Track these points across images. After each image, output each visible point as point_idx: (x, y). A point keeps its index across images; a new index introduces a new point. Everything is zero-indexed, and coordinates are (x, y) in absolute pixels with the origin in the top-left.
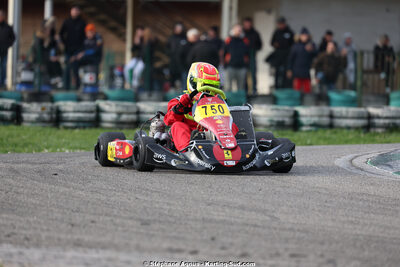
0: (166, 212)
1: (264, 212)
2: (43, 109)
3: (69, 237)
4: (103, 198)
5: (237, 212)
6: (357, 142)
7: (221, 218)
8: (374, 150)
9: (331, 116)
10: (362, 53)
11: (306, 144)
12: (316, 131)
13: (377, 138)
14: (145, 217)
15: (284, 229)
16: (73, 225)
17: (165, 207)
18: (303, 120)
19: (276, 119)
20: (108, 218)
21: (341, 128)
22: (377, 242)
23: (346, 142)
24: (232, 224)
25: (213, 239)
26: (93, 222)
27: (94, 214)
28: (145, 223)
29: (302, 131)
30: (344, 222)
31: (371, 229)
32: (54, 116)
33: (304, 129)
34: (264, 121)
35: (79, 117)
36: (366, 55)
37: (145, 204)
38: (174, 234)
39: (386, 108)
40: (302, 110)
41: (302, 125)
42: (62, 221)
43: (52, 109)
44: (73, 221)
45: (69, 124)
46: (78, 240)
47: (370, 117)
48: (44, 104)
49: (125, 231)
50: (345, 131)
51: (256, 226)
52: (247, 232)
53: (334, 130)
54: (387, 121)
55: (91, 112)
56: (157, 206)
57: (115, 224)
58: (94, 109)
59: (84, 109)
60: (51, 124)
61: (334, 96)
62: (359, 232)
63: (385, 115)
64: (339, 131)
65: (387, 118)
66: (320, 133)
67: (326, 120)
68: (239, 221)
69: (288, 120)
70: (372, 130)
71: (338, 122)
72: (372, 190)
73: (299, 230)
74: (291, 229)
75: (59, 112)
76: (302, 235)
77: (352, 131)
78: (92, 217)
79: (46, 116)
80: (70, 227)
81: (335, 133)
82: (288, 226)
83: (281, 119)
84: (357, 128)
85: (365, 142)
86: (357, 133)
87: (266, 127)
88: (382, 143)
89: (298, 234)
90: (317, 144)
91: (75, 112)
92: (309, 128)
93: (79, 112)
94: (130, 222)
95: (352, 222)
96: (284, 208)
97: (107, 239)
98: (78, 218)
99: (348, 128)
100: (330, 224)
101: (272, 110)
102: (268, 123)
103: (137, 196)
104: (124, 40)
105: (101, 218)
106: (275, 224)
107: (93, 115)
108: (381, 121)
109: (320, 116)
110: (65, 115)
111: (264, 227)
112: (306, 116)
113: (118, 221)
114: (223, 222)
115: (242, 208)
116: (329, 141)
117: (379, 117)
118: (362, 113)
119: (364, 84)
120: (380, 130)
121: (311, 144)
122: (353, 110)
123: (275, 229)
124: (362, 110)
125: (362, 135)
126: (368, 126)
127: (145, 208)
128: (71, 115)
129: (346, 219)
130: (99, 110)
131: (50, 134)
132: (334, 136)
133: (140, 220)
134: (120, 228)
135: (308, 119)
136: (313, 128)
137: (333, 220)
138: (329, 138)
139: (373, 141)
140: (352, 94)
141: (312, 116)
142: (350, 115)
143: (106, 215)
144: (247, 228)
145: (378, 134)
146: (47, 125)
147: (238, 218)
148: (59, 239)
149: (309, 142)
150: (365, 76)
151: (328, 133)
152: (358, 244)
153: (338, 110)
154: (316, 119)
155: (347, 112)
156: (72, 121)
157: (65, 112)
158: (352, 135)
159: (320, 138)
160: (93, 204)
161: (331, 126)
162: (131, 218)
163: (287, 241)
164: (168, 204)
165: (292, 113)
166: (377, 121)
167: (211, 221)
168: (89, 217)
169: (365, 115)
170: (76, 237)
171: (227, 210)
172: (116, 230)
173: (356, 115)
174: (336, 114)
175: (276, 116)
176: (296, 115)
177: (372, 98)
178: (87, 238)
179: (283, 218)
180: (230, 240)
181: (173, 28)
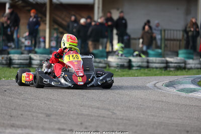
0: (59, 110)
1: (109, 110)
2: (3, 58)
3: (9, 122)
4: (28, 103)
5: (95, 110)
6: (161, 75)
7: (87, 113)
8: (167, 79)
9: (148, 62)
10: (165, 30)
11: (135, 76)
12: (140, 69)
13: (171, 73)
14: (48, 113)
15: (118, 119)
16: (11, 116)
17: (59, 107)
18: (134, 64)
19: (120, 63)
20: (30, 113)
21: (153, 68)
22: (164, 125)
23: (155, 75)
24: (92, 116)
25: (81, 124)
26: (22, 115)
27: (23, 111)
28: (48, 116)
29: (133, 70)
30: (149, 115)
31: (162, 119)
32: (8, 62)
33: (134, 68)
34: (114, 64)
35: (21, 62)
36: (166, 32)
37: (49, 106)
38: (62, 121)
39: (175, 58)
40: (133, 59)
41: (133, 66)
42: (6, 114)
43: (7, 58)
44: (12, 115)
45: (16, 66)
46: (13, 124)
47: (167, 62)
48: (3, 56)
49: (37, 120)
50: (155, 70)
51: (104, 117)
52: (99, 120)
53: (149, 69)
54: (176, 65)
55: (27, 60)
56: (55, 107)
57: (33, 116)
58: (28, 58)
59: (23, 58)
60: (7, 66)
61: (150, 52)
62: (156, 120)
63: (175, 61)
64: (151, 69)
65: (176, 63)
66: (142, 70)
67: (145, 64)
68: (96, 114)
69: (126, 64)
70: (168, 69)
71: (151, 65)
72: (164, 99)
73: (125, 119)
74: (122, 119)
75: (10, 59)
76: (127, 122)
77: (158, 69)
78: (22, 113)
79: (4, 62)
80: (10, 117)
81: (150, 70)
82: (120, 117)
83: (122, 64)
84: (161, 68)
85: (165, 75)
86: (161, 71)
87: (115, 67)
88: (173, 75)
89: (125, 121)
90: (141, 76)
91: (18, 60)
92: (136, 68)
93: (20, 59)
94: (41, 115)
95: (153, 115)
96: (119, 108)
97: (28, 123)
98: (14, 113)
99: (157, 68)
100: (142, 116)
101: (118, 59)
102: (116, 66)
103: (45, 102)
104: (45, 24)
105: (26, 113)
106: (114, 116)
107: (28, 61)
108: (173, 65)
109: (142, 62)
110: (14, 61)
111: (108, 118)
112: (135, 62)
113: (34, 114)
114: (88, 115)
115: (98, 108)
116: (146, 75)
117: (172, 63)
118: (164, 60)
119: (166, 46)
120: (172, 69)
121: (137, 76)
122: (158, 59)
123: (114, 118)
124: (163, 59)
125: (163, 72)
126: (166, 67)
127: (49, 108)
128: (17, 61)
129: (150, 114)
130: (31, 59)
131: (6, 71)
132: (149, 72)
133: (46, 114)
134: (35, 118)
135: (136, 63)
136: (139, 68)
137: (144, 114)
138: (147, 73)
139: (169, 75)
140: (160, 51)
141: (138, 62)
142: (157, 61)
143: (29, 111)
144: (100, 118)
145: (171, 71)
146: (5, 66)
147: (95, 113)
148: (4, 123)
149: (136, 75)
150: (166, 42)
151: (146, 71)
152: (155, 126)
153: (151, 59)
154: (140, 64)
155: (156, 60)
156: (17, 64)
157: (14, 60)
158: (158, 72)
159: (142, 73)
160: (23, 106)
161: (148, 67)
162: (41, 113)
163: (119, 124)
164: (61, 106)
165: (128, 60)
166: (170, 65)
167: (82, 114)
168: (20, 112)
169: (165, 61)
170: (12, 122)
171: (90, 109)
172: (33, 119)
173: (160, 62)
174: (150, 61)
175: (120, 62)
176: (130, 61)
177: (169, 53)
178: (18, 123)
179: (118, 113)
180: (90, 124)
181: (70, 18)
